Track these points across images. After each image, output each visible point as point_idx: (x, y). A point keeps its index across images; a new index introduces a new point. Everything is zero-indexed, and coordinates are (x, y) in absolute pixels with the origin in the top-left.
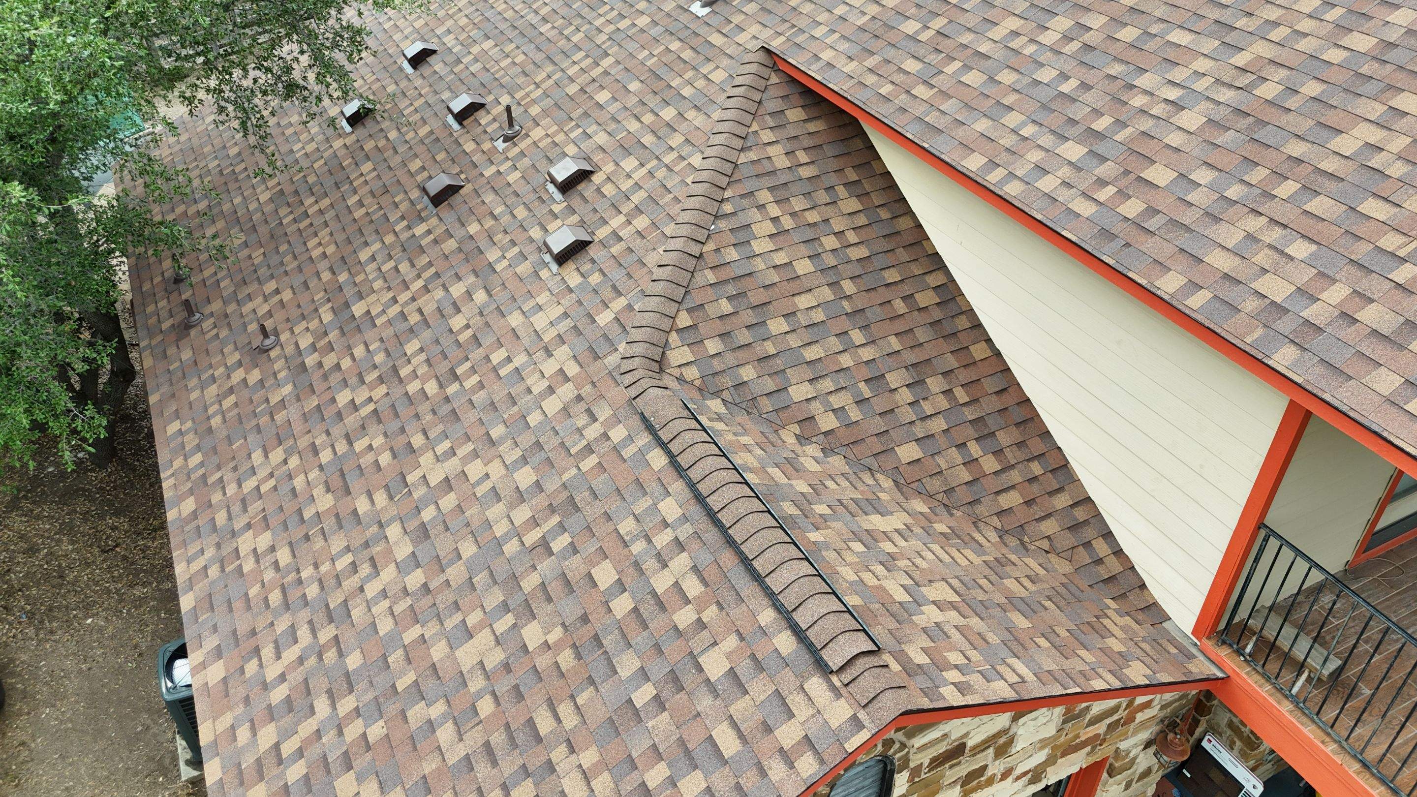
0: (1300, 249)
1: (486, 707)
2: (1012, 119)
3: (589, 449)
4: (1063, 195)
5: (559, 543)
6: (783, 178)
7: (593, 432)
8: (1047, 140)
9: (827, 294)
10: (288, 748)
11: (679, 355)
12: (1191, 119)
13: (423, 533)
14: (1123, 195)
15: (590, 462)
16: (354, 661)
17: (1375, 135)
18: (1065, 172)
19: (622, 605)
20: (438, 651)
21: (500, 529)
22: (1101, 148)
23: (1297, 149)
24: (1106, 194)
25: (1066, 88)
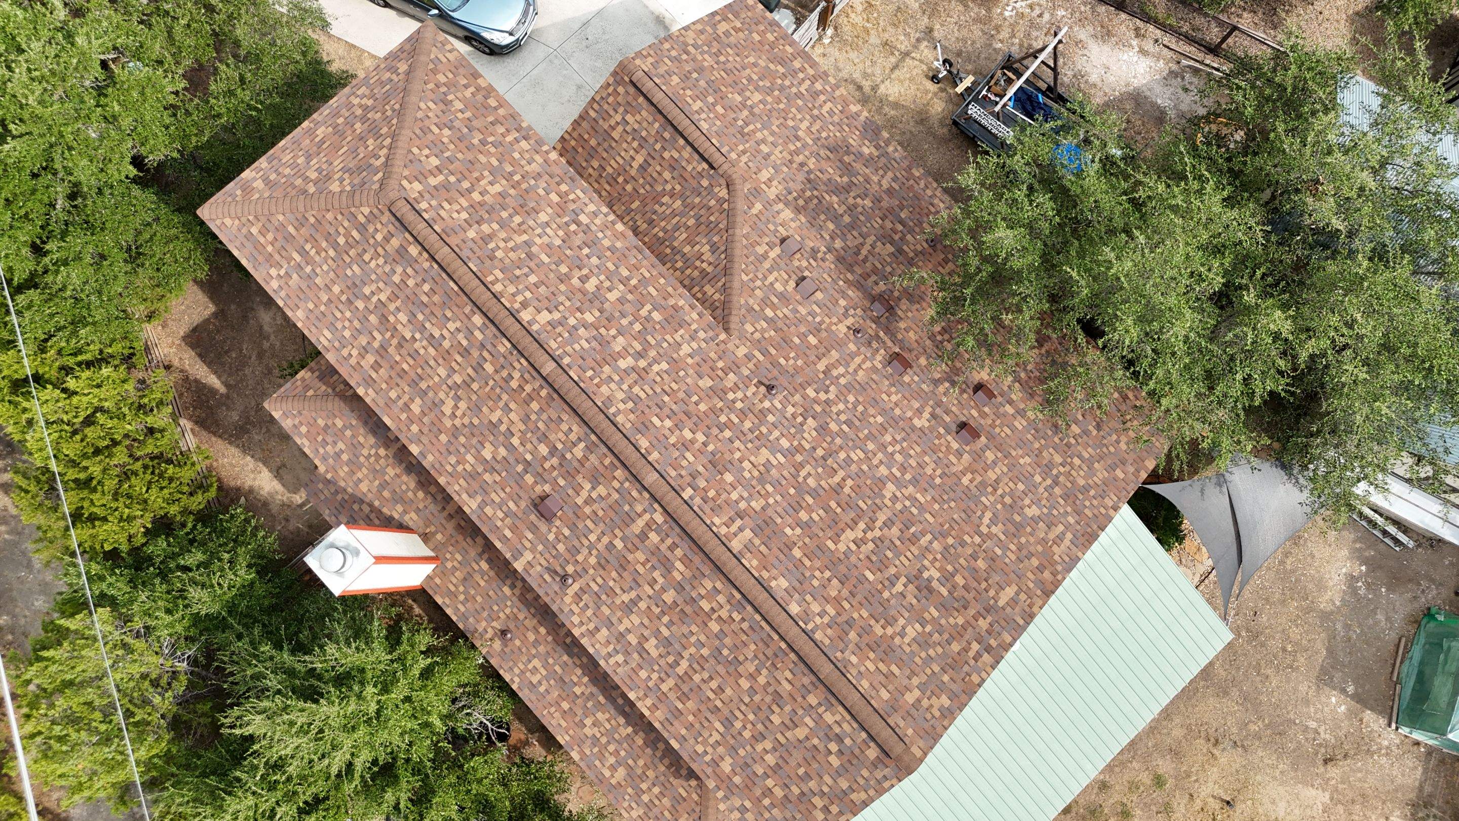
0: (516, 155)
1: (744, 81)
2: (606, 243)
3: (744, 152)
4: (587, 201)
5: (740, 123)
6: (705, 280)
7: (744, 159)
8: (594, 228)
9: (675, 244)
10: (808, 82)
11: (723, 193)
12: (543, 217)
13: (798, 138)
14: (566, 193)
15: (741, 148)
16: (800, 102)
17: (489, 188)
18: (586, 211)
19: (711, 99)
20: (769, 99)
21: (765, 132)
22: (574, 216)
23: (512, 192)
24: (572, 197)
25: (586, 251)
